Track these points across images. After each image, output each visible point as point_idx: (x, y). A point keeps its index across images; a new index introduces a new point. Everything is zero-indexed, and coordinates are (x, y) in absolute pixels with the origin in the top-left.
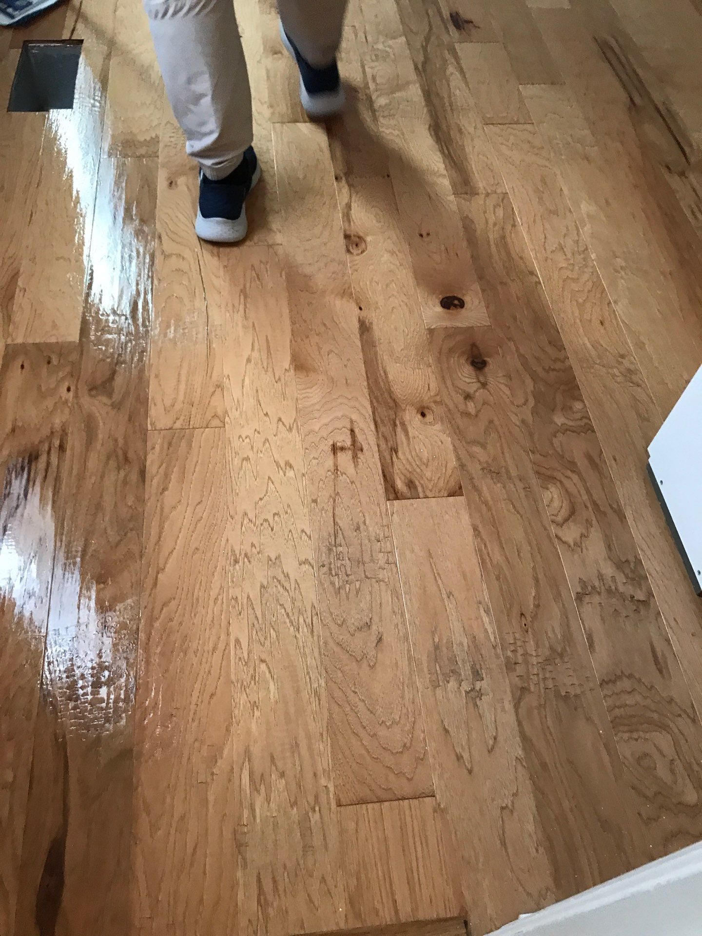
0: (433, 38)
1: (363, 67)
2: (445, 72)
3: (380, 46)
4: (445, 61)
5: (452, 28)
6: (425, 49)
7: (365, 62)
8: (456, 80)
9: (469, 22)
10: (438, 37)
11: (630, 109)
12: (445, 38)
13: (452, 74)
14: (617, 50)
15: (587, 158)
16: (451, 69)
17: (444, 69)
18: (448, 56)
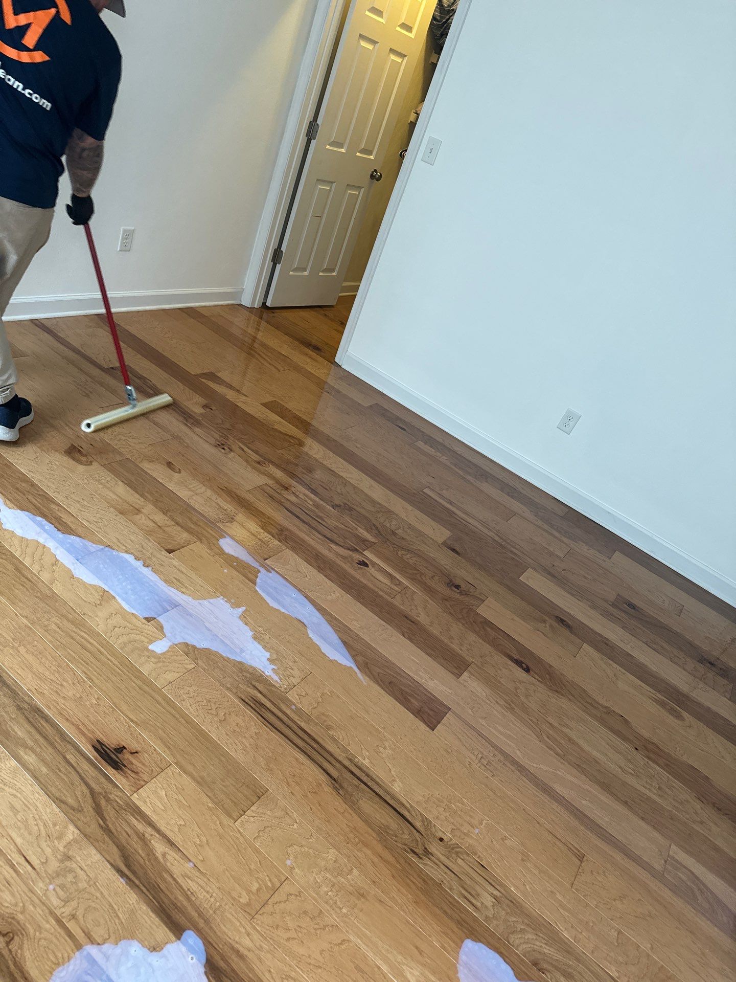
0: (103, 803)
1: (59, 922)
2: (156, 858)
3: (54, 865)
4: (142, 837)
5: (110, 772)
6: (107, 831)
7: (58, 913)
8: (176, 866)
9: (121, 750)
10: (108, 800)
11: (335, 788)
12: (114, 795)
13: (164, 855)
14: (268, 704)
15: (361, 895)
16: (159, 847)
17: (151, 853)
18: (140, 827)
